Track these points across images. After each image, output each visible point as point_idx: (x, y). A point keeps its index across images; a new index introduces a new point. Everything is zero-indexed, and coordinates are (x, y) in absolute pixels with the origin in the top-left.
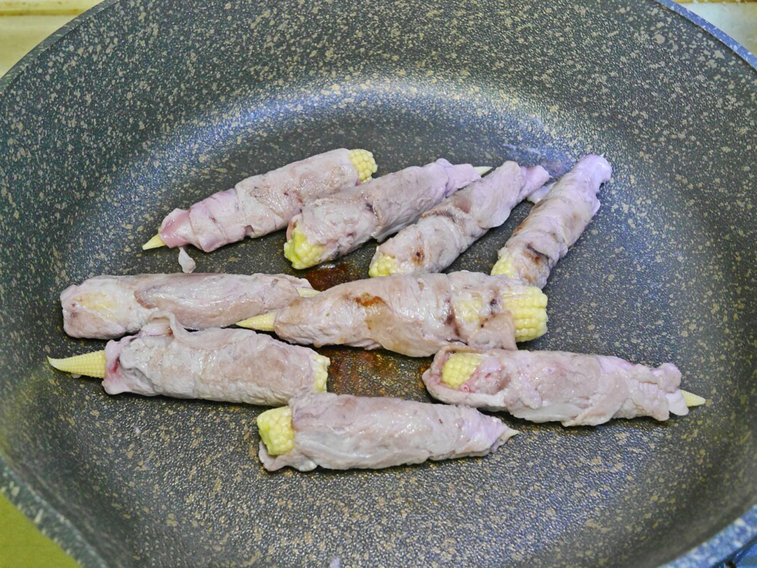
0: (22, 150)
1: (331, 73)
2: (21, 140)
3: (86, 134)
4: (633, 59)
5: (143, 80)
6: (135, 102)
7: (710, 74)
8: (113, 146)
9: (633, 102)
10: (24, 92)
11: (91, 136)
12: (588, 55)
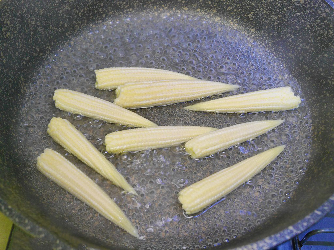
0: (9, 33)
1: (154, 7)
2: (8, 29)
3: (39, 27)
4: (289, 10)
5: (67, 5)
6: (63, 15)
7: (323, 20)
8: (52, 34)
9: (288, 30)
10: (11, 8)
11: (42, 29)
12: (270, 6)
